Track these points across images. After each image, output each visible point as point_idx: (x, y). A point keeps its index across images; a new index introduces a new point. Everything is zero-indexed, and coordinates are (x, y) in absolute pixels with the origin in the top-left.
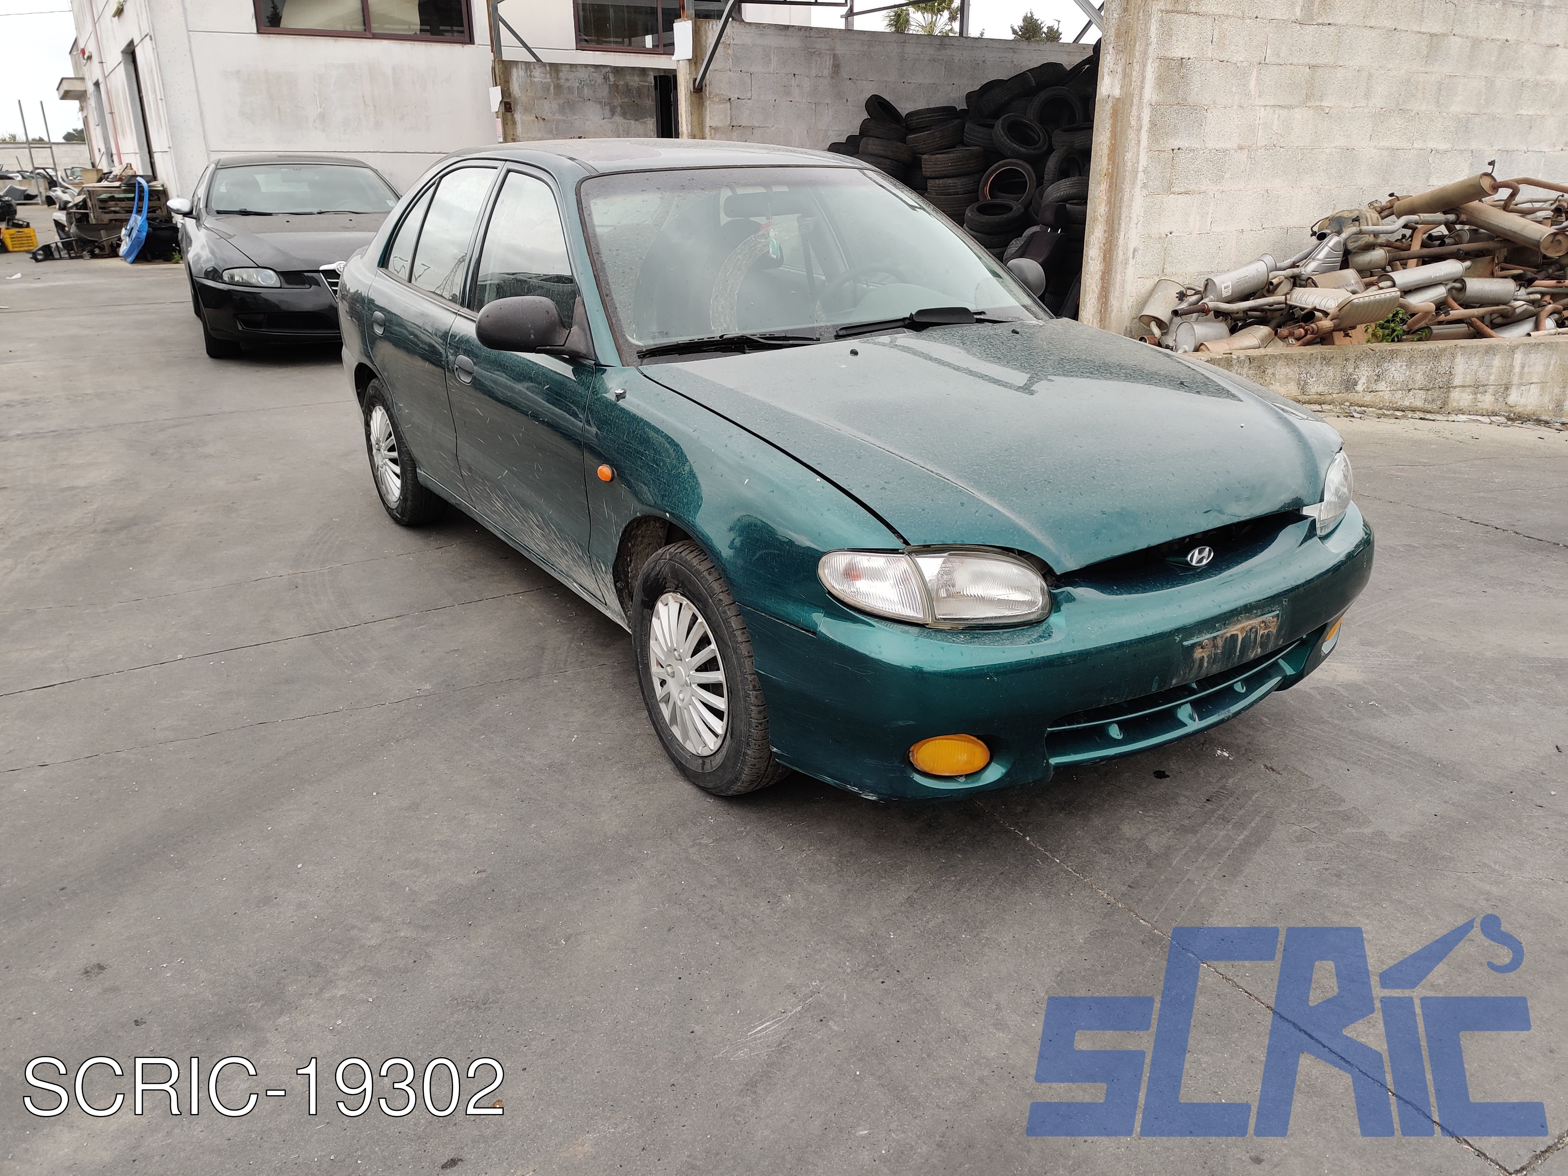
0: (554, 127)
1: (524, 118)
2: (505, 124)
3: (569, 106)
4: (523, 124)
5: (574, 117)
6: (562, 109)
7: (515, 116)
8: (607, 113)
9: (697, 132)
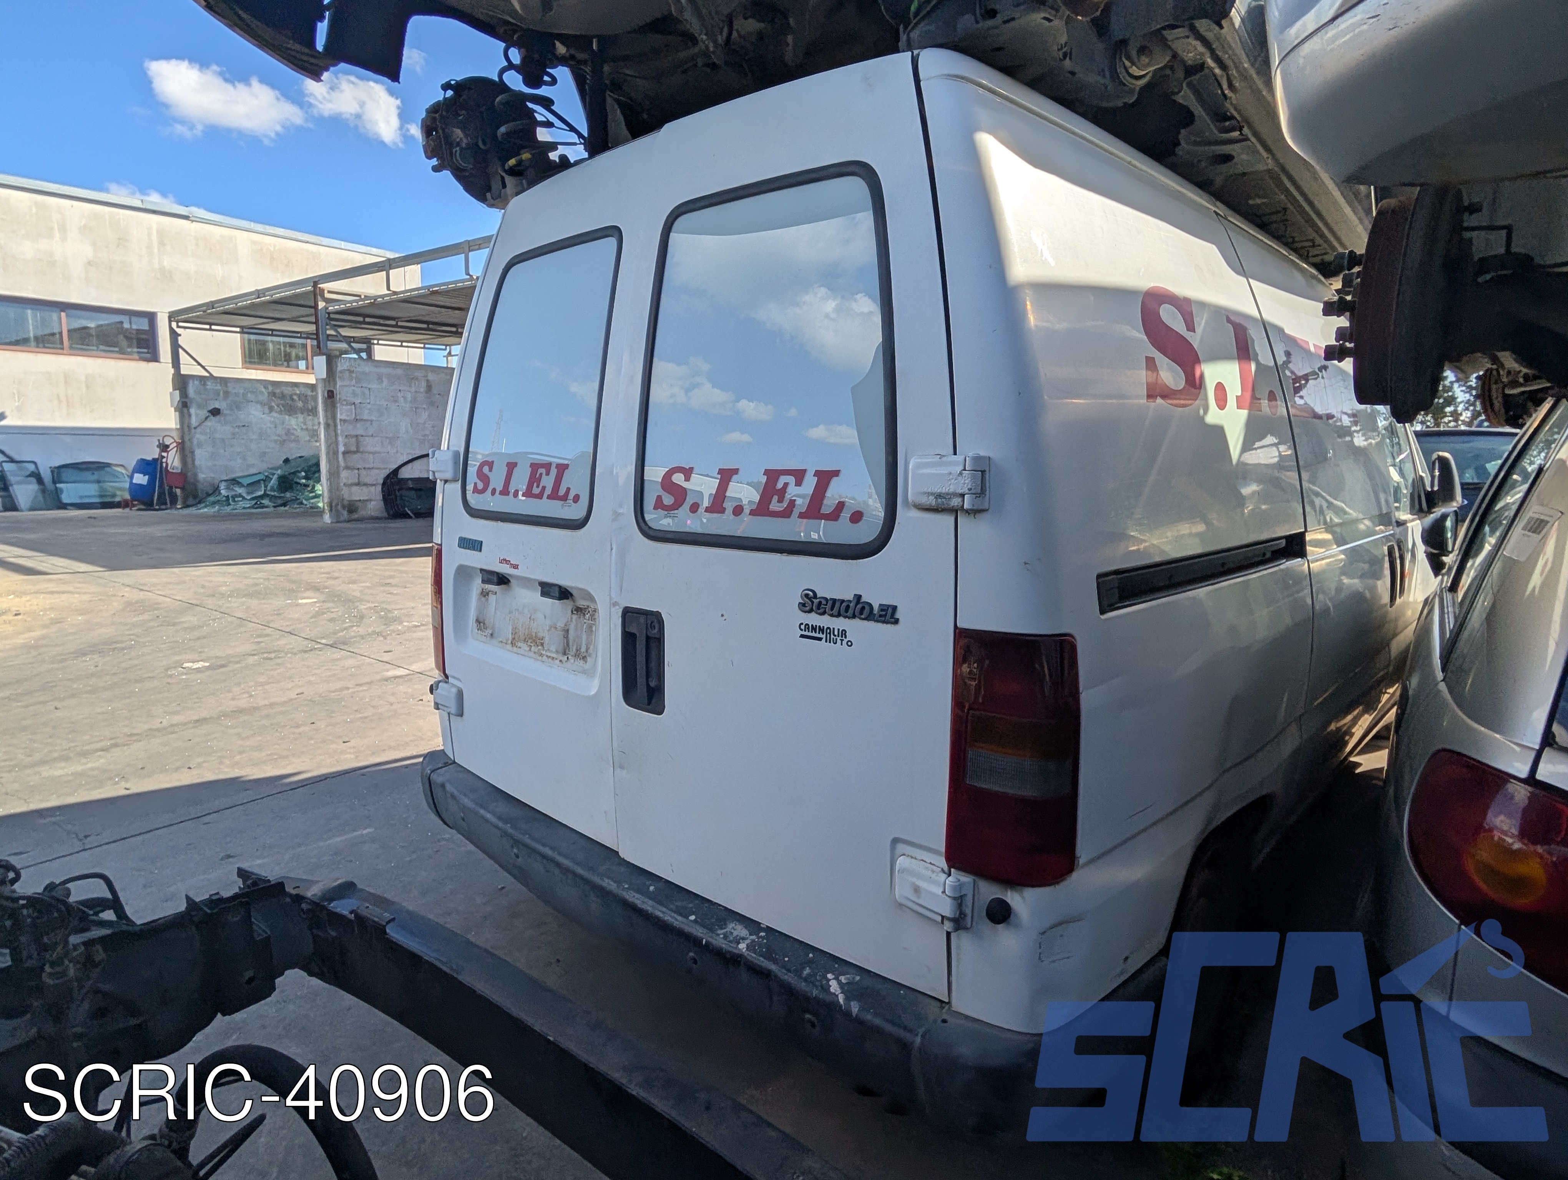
0: (223, 419)
1: (198, 411)
2: (181, 416)
4: (196, 415)
5: (239, 413)
6: (229, 407)
7: (191, 411)
8: (267, 410)
9: (330, 422)
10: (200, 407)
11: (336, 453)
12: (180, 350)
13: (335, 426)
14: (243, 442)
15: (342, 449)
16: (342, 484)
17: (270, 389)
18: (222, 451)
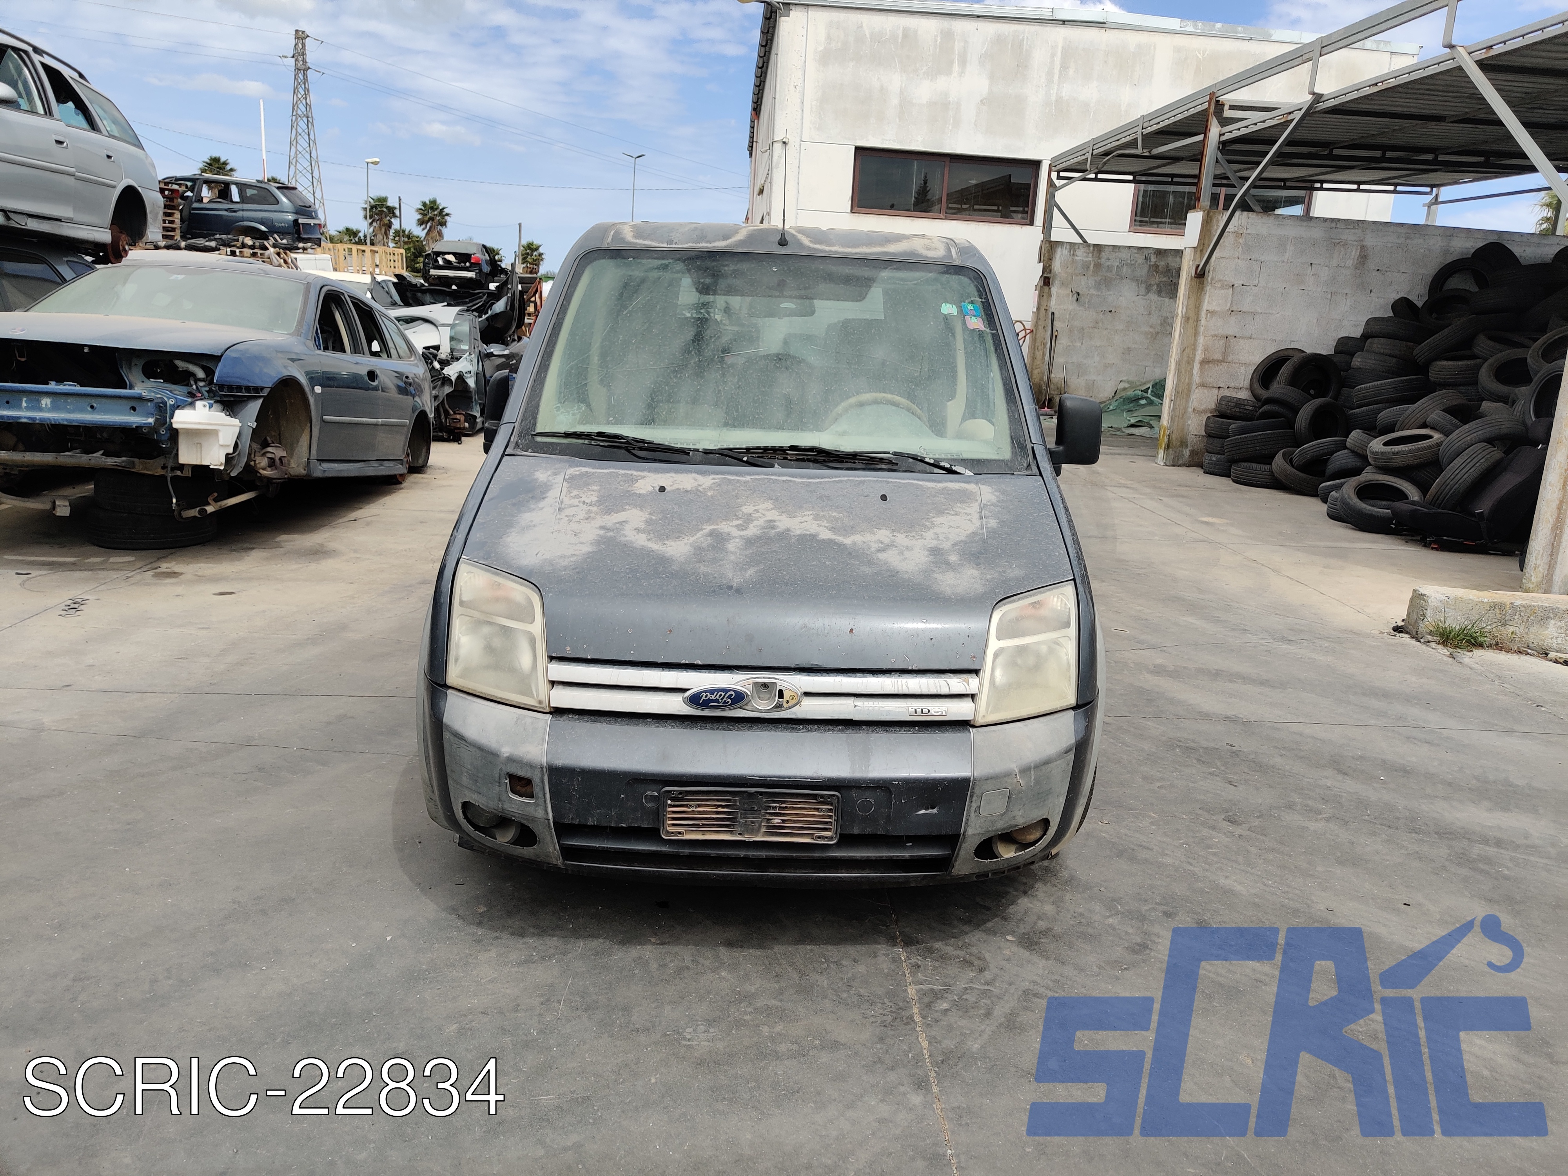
0: (1087, 300)
1: (1060, 291)
2: (1041, 296)
3: (1106, 283)
4: (1058, 296)
5: (1108, 293)
6: (1098, 285)
7: (1052, 289)
8: (1143, 290)
9: (1192, 314)
10: (1063, 284)
11: (1190, 362)
12: (1055, 209)
13: (1198, 320)
14: (1105, 332)
15: (1199, 356)
16: (1190, 410)
17: (1153, 259)
18: (1079, 344)
